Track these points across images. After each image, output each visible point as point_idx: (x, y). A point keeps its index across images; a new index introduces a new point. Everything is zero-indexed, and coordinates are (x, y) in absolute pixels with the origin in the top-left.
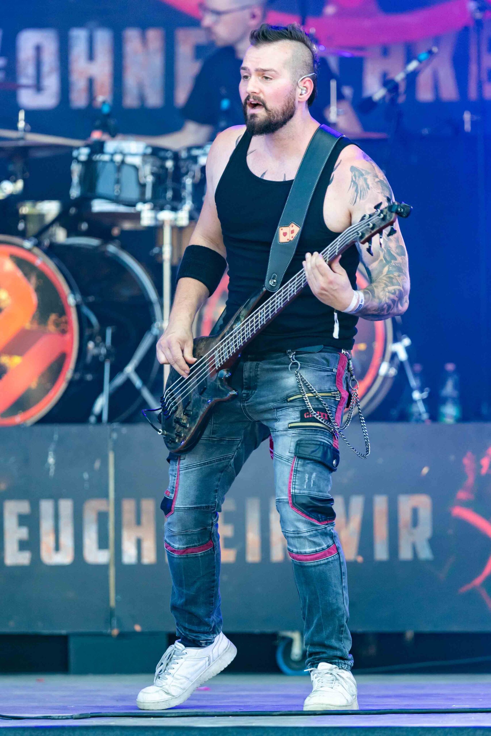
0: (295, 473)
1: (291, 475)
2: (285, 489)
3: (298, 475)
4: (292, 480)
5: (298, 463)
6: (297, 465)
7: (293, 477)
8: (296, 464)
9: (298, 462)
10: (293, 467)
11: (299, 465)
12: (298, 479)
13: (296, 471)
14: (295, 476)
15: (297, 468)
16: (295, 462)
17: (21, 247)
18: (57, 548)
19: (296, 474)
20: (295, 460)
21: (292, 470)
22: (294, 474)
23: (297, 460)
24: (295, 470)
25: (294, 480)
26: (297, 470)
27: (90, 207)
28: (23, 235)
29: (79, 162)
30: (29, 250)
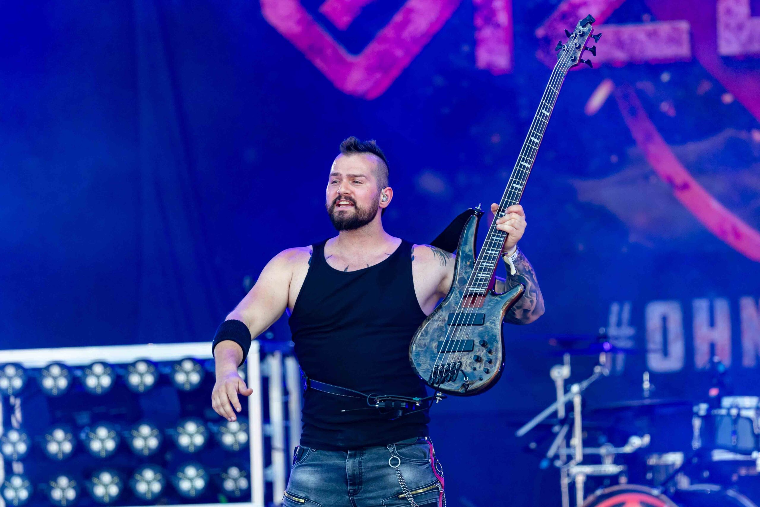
17: (649, 494)
27: (711, 456)
28: (651, 484)
29: (699, 416)
30: (657, 497)
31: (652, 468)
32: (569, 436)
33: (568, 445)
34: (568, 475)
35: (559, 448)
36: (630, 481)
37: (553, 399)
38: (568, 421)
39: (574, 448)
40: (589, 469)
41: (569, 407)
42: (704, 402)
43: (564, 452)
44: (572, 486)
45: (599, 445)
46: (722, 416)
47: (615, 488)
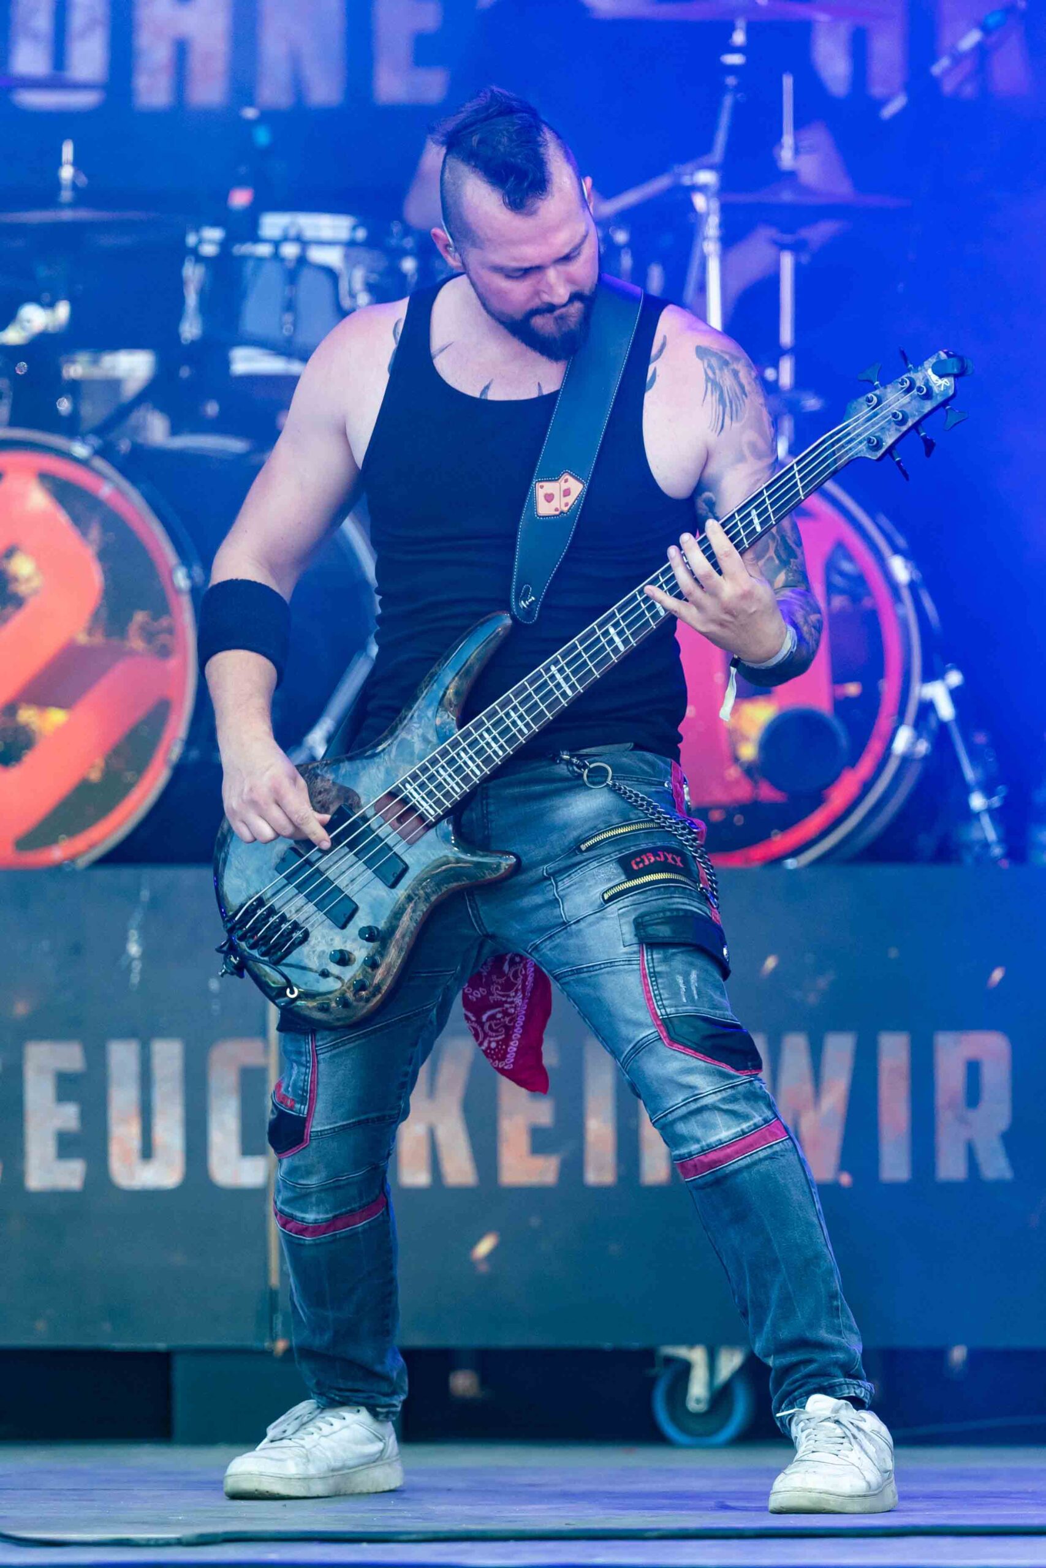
0: (653, 979)
1: (646, 985)
2: (644, 1016)
3: (660, 981)
4: (652, 994)
5: (652, 959)
6: (653, 963)
7: (652, 986)
8: (650, 961)
9: (652, 955)
10: (644, 969)
11: (655, 961)
12: (663, 989)
13: (655, 975)
14: (654, 983)
15: (654, 967)
16: (645, 958)
17: (65, 456)
18: (147, 1151)
19: (656, 981)
20: (645, 955)
21: (645, 976)
22: (652, 982)
23: (649, 953)
24: (650, 973)
25: (656, 992)
26: (654, 972)
27: (226, 363)
28: (71, 429)
29: (199, 259)
30: (84, 463)
31: (74, 388)
36: (18, 420)
42: (215, 224)
46: (260, 260)
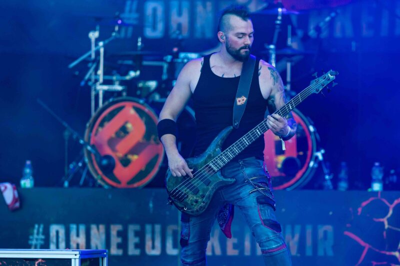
3: (262, 211)
10: (259, 208)
11: (261, 207)
12: (263, 213)
17: (138, 103)
18: (153, 247)
20: (259, 205)
22: (260, 211)
25: (261, 214)
26: (261, 209)
27: (172, 84)
28: (140, 97)
29: (167, 62)
30: (142, 104)
32: (97, 69)
33: (96, 74)
34: (95, 90)
35: (91, 75)
36: (128, 95)
37: (89, 49)
38: (96, 61)
39: (99, 76)
40: (106, 87)
41: (98, 53)
42: (170, 55)
43: (93, 77)
44: (97, 96)
45: (112, 75)
47: (120, 98)
